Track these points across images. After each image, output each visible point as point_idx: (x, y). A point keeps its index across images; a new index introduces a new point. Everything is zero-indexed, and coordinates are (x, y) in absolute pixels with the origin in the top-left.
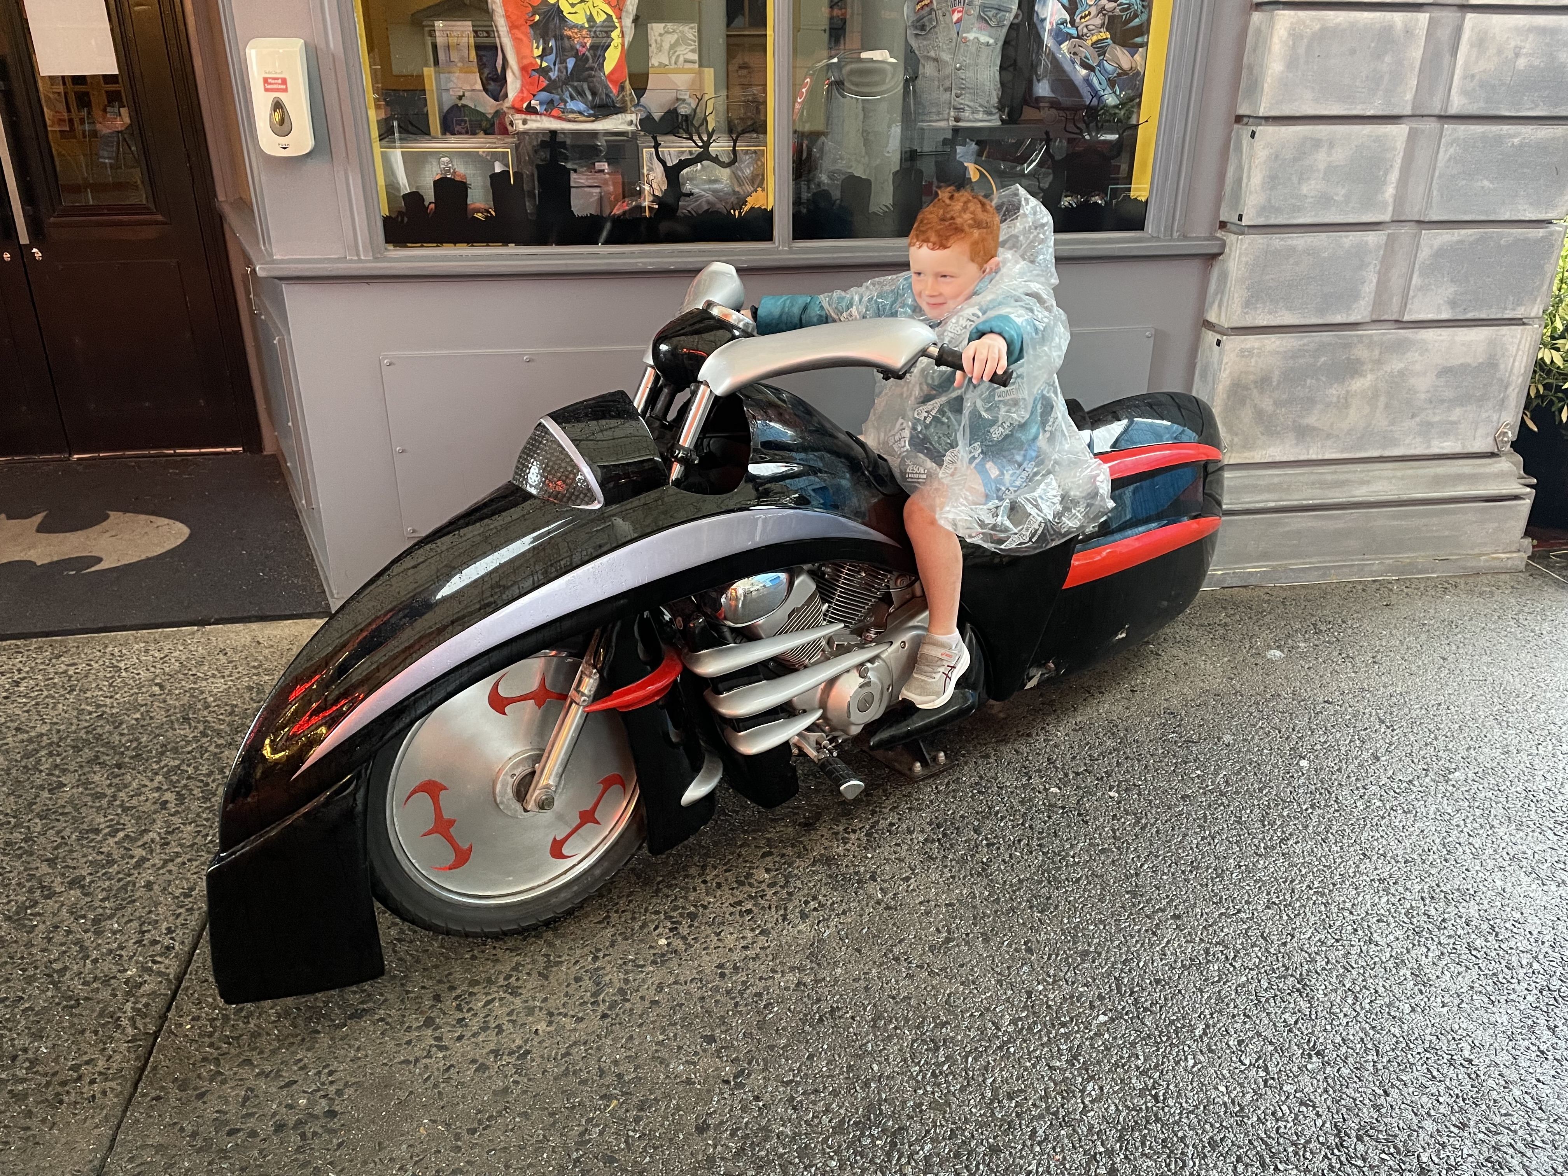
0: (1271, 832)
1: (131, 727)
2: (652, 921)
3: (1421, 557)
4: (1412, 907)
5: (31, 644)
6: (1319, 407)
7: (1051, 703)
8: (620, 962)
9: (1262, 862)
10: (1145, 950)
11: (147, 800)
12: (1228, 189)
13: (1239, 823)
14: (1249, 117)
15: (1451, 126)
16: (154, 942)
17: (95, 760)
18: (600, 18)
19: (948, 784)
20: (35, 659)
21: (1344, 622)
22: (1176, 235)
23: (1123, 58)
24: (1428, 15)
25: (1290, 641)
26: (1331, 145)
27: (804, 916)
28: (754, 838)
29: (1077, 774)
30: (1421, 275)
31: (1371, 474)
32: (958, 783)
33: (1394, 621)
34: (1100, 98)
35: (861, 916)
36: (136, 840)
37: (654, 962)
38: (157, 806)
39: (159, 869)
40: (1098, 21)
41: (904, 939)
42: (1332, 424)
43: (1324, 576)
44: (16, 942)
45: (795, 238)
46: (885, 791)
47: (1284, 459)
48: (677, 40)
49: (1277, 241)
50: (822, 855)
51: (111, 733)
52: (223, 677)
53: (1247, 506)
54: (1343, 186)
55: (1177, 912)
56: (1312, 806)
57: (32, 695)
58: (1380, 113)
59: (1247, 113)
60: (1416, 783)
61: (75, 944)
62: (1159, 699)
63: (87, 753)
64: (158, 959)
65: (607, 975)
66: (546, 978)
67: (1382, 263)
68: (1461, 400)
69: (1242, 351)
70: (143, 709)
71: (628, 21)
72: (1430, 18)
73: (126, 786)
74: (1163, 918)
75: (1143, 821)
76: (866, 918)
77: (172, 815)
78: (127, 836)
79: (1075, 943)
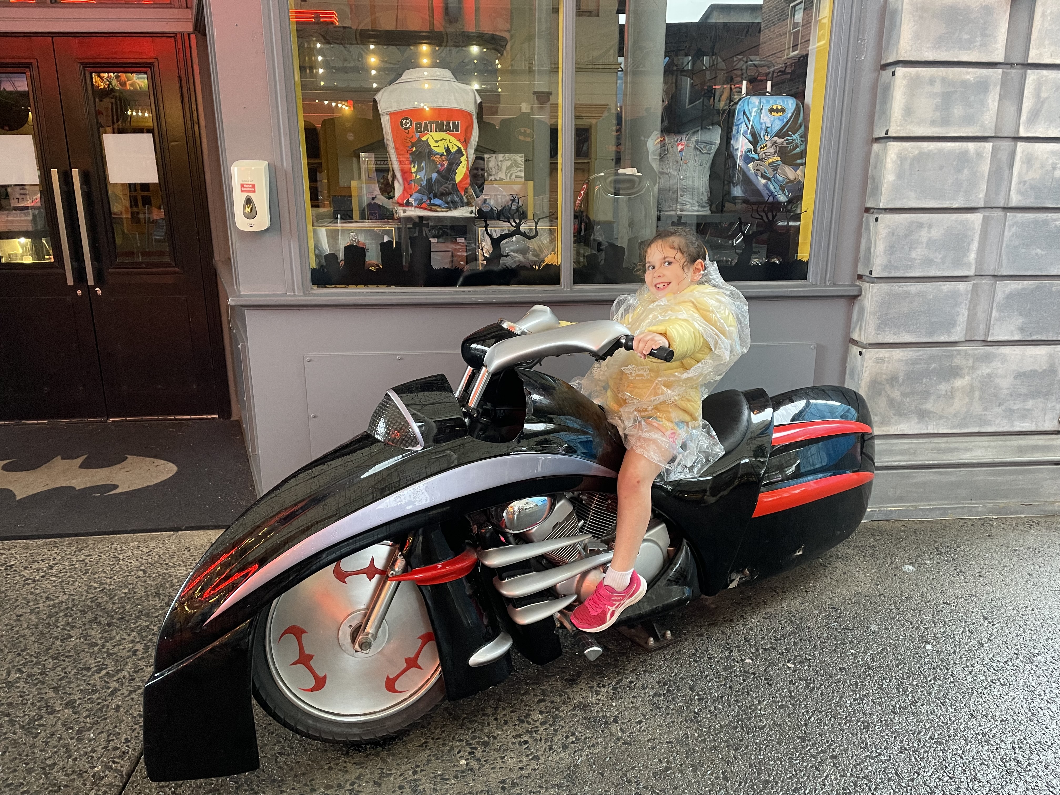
0: (904, 697)
1: (121, 599)
2: (458, 746)
3: (1013, 503)
4: (1006, 754)
5: (64, 541)
6: (933, 397)
7: (749, 598)
8: (432, 775)
9: (897, 718)
10: (810, 781)
11: (124, 649)
12: (862, 254)
13: (881, 689)
14: (874, 209)
15: (1012, 214)
16: (116, 748)
17: (94, 620)
18: (454, 149)
19: (673, 654)
20: (65, 551)
21: (958, 547)
22: (828, 283)
23: (790, 173)
24: (991, 144)
25: (919, 559)
26: (930, 226)
27: (565, 747)
28: (533, 689)
29: (765, 650)
30: (998, 310)
31: (973, 444)
32: (680, 653)
33: (994, 547)
34: (774, 197)
35: (605, 748)
36: (114, 676)
37: (456, 777)
38: (130, 653)
39: (126, 697)
40: (772, 150)
41: (635, 767)
42: (943, 409)
43: (944, 514)
44: (25, 744)
45: (575, 283)
46: (627, 657)
47: (911, 432)
48: (511, 164)
49: (896, 287)
50: (581, 703)
51: (107, 602)
52: (186, 566)
53: (886, 464)
54: (940, 253)
55: (834, 754)
56: (935, 679)
57: (60, 575)
58: (963, 206)
59: (873, 206)
60: (1010, 663)
61: (63, 748)
62: (824, 598)
63: (90, 615)
64: (117, 760)
65: (422, 785)
66: (379, 785)
67: (970, 302)
68: (1034, 394)
69: (877, 359)
70: (130, 587)
71: (471, 151)
72: (993, 146)
73: (111, 639)
74: (824, 758)
75: (812, 685)
76: (609, 750)
77: (139, 660)
78: (108, 673)
79: (759, 774)
